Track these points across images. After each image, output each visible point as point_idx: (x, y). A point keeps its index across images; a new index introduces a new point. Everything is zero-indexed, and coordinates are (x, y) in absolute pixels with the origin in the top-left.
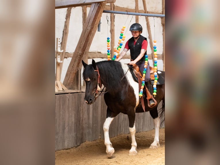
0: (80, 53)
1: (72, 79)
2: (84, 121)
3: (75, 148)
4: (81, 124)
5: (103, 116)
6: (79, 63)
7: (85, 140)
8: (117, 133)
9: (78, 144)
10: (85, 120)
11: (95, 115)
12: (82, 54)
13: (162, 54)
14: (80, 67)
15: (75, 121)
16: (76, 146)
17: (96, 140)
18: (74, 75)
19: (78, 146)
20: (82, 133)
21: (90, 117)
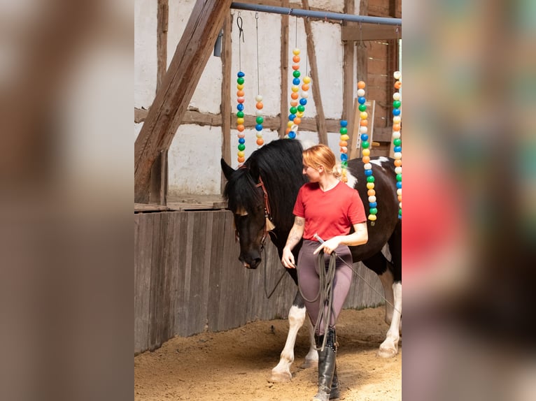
0: (167, 111)
1: (144, 177)
2: (172, 284)
3: (149, 352)
4: (165, 293)
5: (214, 273)
6: (164, 135)
7: (173, 333)
8: (246, 316)
9: (157, 343)
10: (174, 281)
11: (197, 270)
12: (171, 112)
13: (340, 118)
14: (164, 145)
15: (152, 284)
16: (151, 347)
17: (197, 335)
18: (150, 165)
19: (157, 348)
20: (167, 315)
21: (186, 274)
